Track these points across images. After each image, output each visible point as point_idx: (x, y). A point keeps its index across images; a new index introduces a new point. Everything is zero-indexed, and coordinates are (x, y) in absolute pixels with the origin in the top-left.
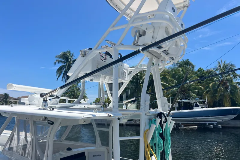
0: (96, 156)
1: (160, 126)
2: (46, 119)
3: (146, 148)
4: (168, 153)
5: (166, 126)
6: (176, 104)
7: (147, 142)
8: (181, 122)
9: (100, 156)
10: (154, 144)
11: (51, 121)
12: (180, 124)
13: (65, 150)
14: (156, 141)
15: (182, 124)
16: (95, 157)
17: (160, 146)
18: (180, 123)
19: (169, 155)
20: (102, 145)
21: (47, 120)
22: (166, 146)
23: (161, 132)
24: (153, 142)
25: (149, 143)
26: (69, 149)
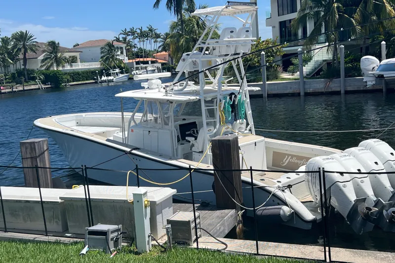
1: (230, 100)
13: (182, 120)
17: (229, 111)
23: (231, 103)
24: (225, 109)
26: (184, 119)
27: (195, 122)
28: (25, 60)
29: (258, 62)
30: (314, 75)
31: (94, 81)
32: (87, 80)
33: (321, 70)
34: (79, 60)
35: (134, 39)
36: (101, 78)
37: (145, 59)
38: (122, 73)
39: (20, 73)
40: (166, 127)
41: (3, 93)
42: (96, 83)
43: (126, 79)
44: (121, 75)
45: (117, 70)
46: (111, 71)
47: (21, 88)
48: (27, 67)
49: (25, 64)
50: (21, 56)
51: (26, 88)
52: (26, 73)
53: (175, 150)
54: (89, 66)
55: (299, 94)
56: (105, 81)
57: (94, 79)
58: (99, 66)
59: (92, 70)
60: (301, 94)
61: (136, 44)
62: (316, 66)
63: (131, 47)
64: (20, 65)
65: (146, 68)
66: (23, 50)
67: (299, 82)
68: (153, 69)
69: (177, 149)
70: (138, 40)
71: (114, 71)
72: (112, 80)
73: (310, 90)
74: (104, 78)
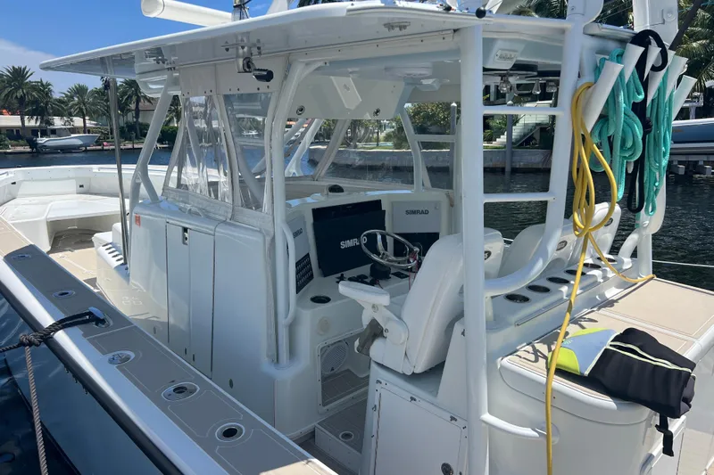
0: (414, 212)
1: (637, 76)
2: (249, 67)
3: (576, 144)
4: (657, 184)
5: (661, 90)
6: (696, 97)
7: (583, 126)
8: (705, 158)
9: (426, 212)
10: (609, 138)
11: (264, 70)
12: (701, 163)
13: (326, 191)
14: (617, 127)
15: (707, 163)
16: (412, 216)
17: (629, 144)
18: (701, 159)
19: (656, 192)
20: (433, 186)
21: (252, 68)
22: (652, 159)
23: (641, 97)
24: (605, 129)
25: (589, 130)
26: (336, 189)
27: (378, 202)
28: (137, 111)
29: (444, 119)
30: (522, 145)
33: (531, 138)
39: (131, 127)
40: (250, 215)
41: (106, 150)
47: (130, 146)
48: (140, 120)
49: (137, 116)
50: (133, 106)
51: (136, 146)
52: (138, 128)
53: (283, 333)
55: (503, 170)
60: (506, 170)
62: (526, 131)
64: (130, 117)
66: (134, 98)
67: (505, 152)
69: (292, 328)
73: (521, 165)
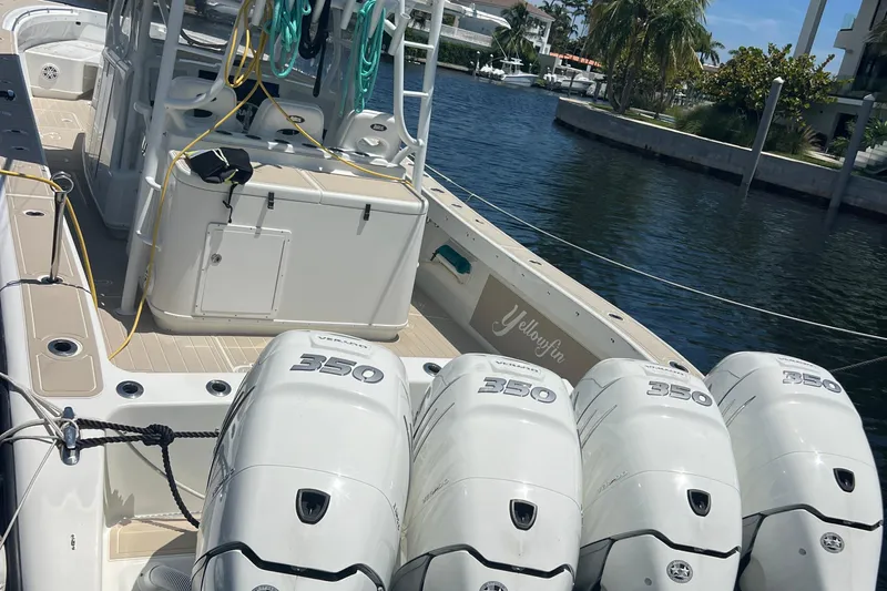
29: (762, 100)
31: (467, 69)
32: (456, 63)
34: (457, 22)
35: (576, 14)
36: (481, 67)
37: (583, 60)
38: (524, 69)
42: (470, 73)
43: (527, 83)
44: (520, 74)
45: (517, 62)
46: (506, 61)
54: (470, 38)
55: (826, 202)
56: (486, 75)
57: (469, 66)
58: (488, 45)
59: (472, 47)
60: (832, 204)
61: (576, 26)
63: (565, 28)
65: (574, 74)
68: (587, 80)
70: (584, 18)
71: (510, 60)
72: (500, 76)
74: (487, 69)
